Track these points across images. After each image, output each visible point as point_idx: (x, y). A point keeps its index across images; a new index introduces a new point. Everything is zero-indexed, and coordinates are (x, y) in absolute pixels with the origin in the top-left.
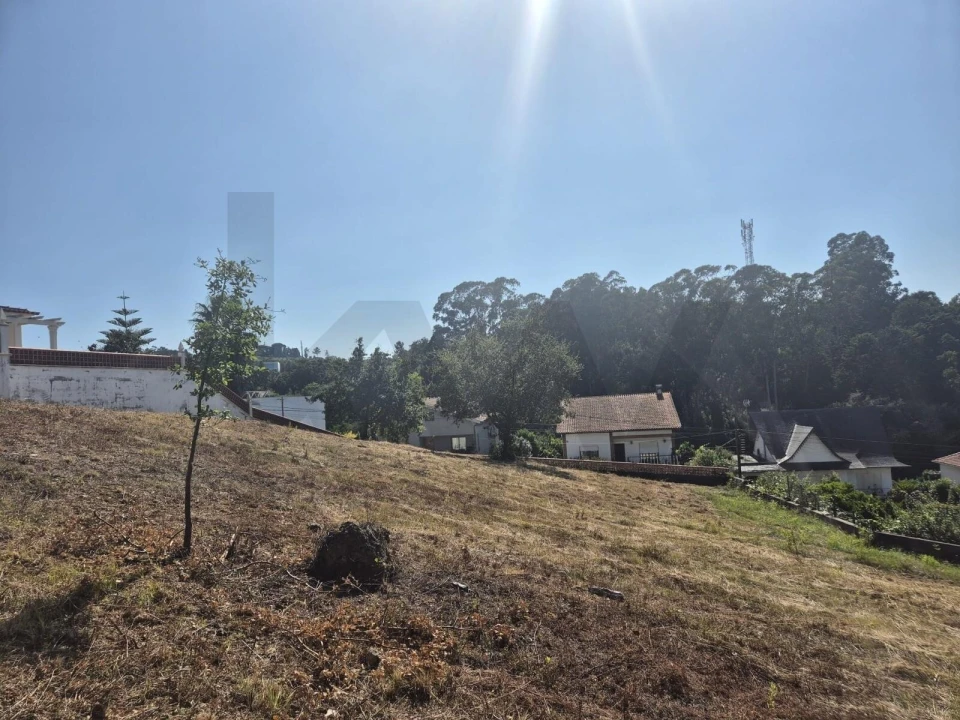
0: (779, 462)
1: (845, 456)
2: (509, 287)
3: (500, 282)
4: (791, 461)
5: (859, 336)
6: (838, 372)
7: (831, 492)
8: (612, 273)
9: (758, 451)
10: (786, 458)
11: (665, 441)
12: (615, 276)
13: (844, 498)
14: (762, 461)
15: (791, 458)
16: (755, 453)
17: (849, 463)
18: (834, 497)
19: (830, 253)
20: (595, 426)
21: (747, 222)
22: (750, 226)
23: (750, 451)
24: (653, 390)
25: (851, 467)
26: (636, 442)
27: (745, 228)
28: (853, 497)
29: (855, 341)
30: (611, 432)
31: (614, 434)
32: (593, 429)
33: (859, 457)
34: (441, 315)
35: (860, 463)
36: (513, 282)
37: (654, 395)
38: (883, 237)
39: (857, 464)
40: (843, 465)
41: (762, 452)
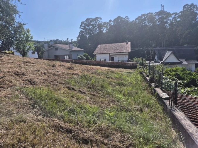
0: (161, 62)
1: (181, 60)
2: (99, 19)
3: (97, 18)
4: (164, 62)
5: (188, 31)
6: (182, 40)
7: (175, 71)
8: (126, 17)
9: (156, 59)
10: (163, 61)
11: (126, 56)
12: (127, 18)
13: (181, 74)
14: (156, 62)
15: (164, 61)
16: (155, 60)
17: (182, 62)
18: (176, 73)
19: (183, 9)
20: (105, 52)
21: (163, 5)
22: (164, 6)
23: (153, 60)
24: (126, 42)
25: (183, 64)
26: (117, 56)
27: (162, 7)
28: (185, 74)
29: (187, 32)
30: (109, 53)
31: (110, 54)
32: (104, 53)
33: (186, 60)
34: (81, 27)
35: (186, 62)
36: (100, 18)
37: (126, 43)
38: (197, 5)
39: (185, 63)
40: (181, 63)
41: (156, 60)
